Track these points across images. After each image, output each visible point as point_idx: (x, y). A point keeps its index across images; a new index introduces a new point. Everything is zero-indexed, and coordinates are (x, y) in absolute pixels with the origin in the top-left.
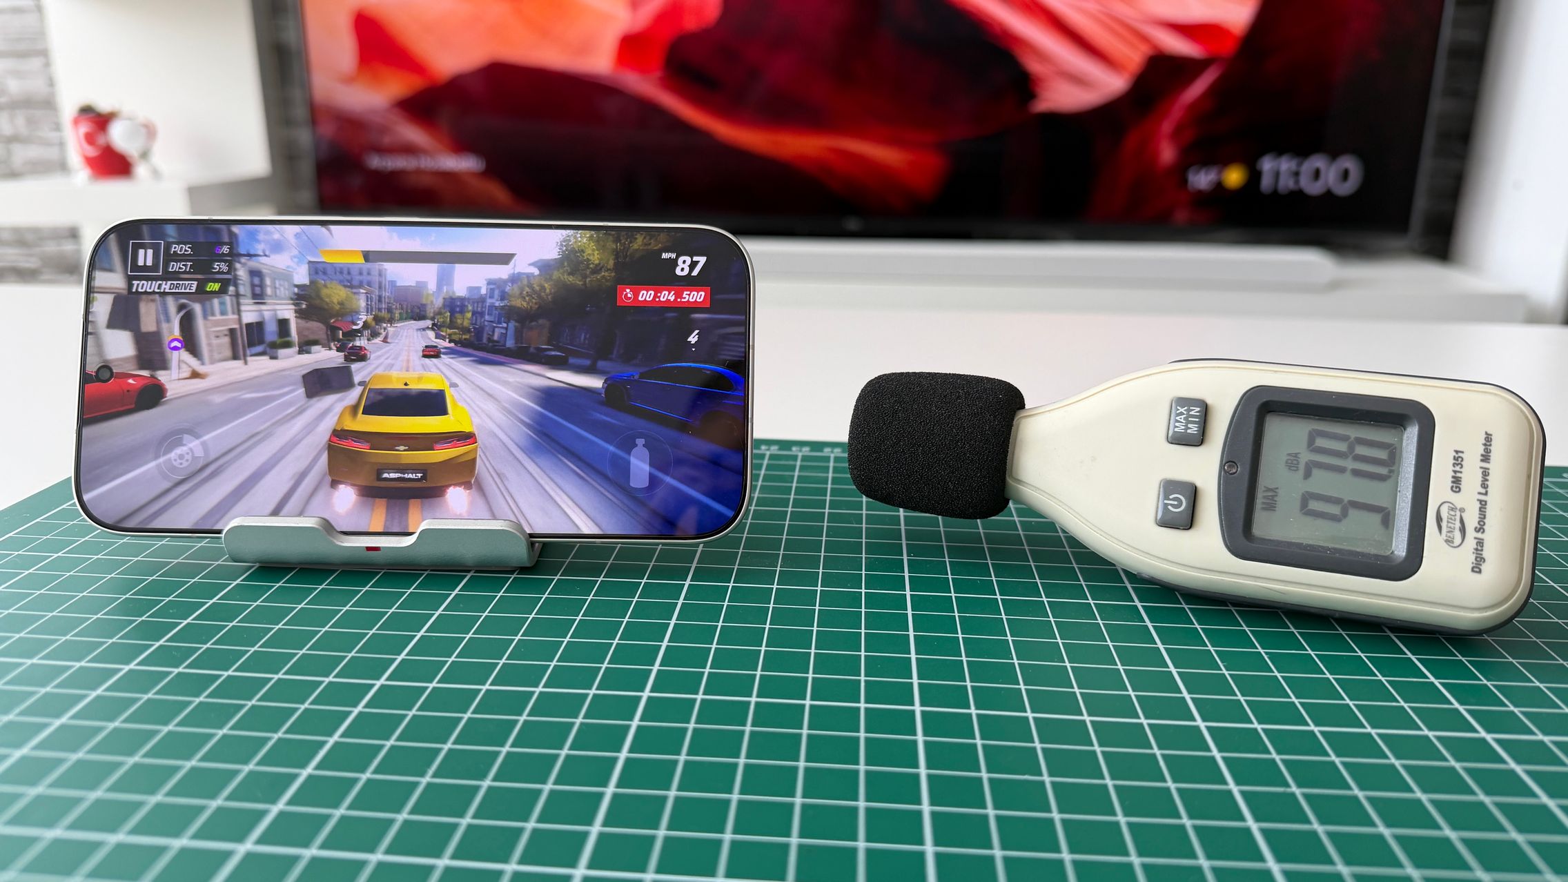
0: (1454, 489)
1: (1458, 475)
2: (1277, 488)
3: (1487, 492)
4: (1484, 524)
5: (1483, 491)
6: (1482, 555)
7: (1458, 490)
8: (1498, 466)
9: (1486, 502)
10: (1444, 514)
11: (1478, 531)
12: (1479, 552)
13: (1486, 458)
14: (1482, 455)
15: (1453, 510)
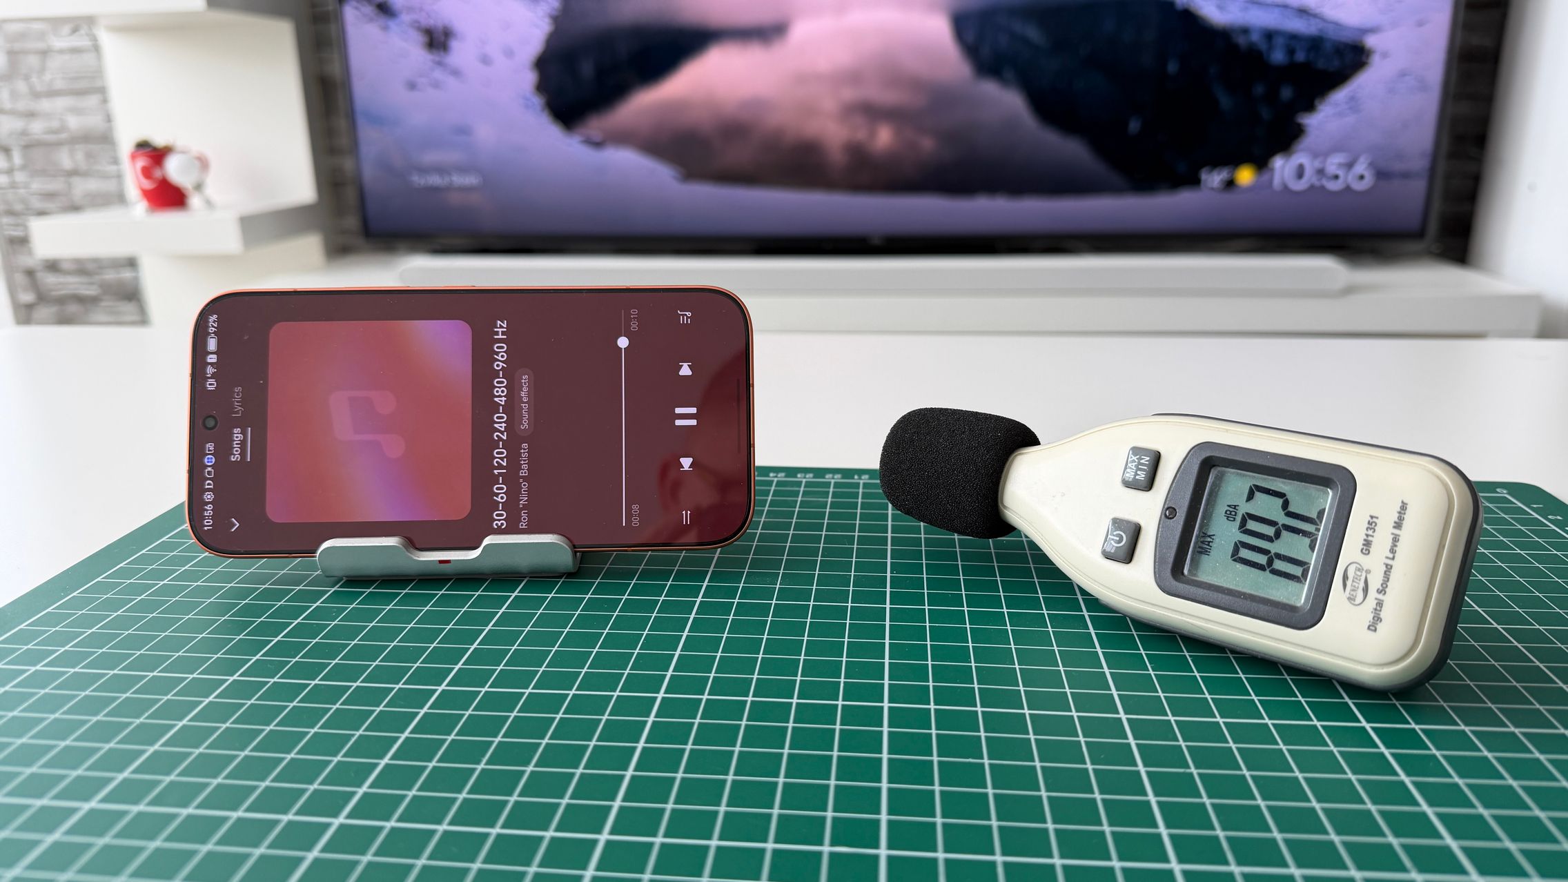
0: (1364, 551)
1: (1370, 538)
2: (1214, 535)
3: (1394, 556)
4: (1387, 586)
6: (1379, 614)
7: (1367, 552)
8: (1406, 534)
9: (1391, 566)
10: (1351, 574)
11: (1381, 592)
12: (1378, 612)
13: (1398, 525)
14: (1395, 522)
15: (1359, 570)
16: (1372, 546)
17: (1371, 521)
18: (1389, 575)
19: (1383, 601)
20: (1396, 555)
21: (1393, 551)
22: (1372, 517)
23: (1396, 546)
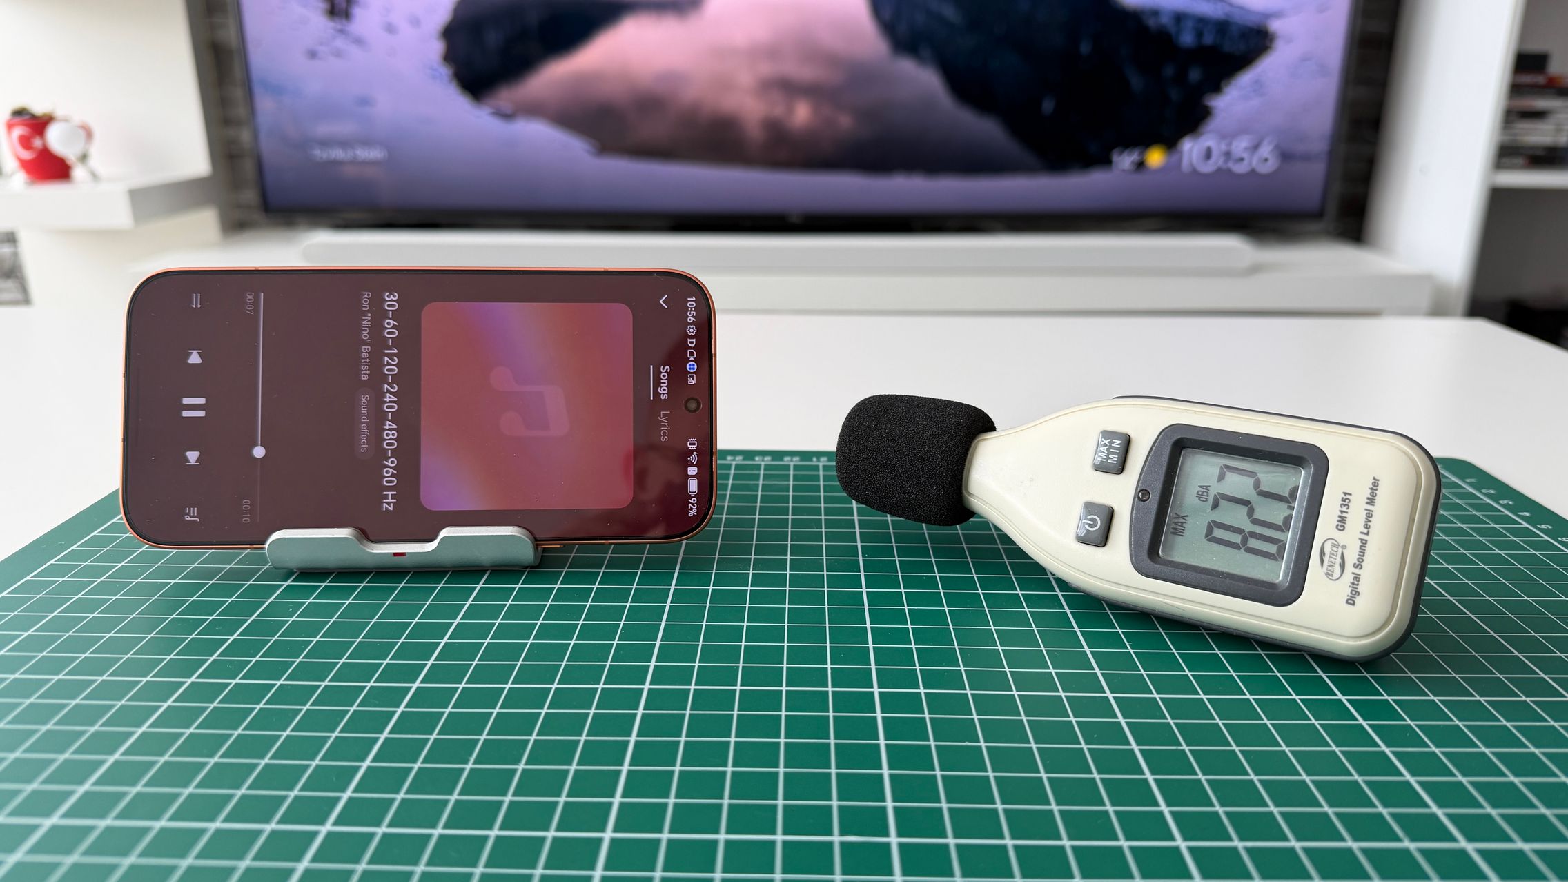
0: (1339, 527)
1: (1344, 515)
2: (1187, 516)
3: (1368, 532)
4: (1363, 560)
5: (1365, 531)
6: (1357, 588)
7: (1342, 528)
8: (1379, 509)
9: (1366, 541)
10: (1327, 550)
11: (1356, 567)
12: (1355, 586)
13: (1371, 501)
14: (1368, 498)
15: (1335, 546)
16: (1346, 522)
17: (1345, 497)
18: (1365, 550)
19: (1360, 575)
20: (1370, 530)
21: (1367, 526)
22: (1345, 494)
23: (1370, 521)
